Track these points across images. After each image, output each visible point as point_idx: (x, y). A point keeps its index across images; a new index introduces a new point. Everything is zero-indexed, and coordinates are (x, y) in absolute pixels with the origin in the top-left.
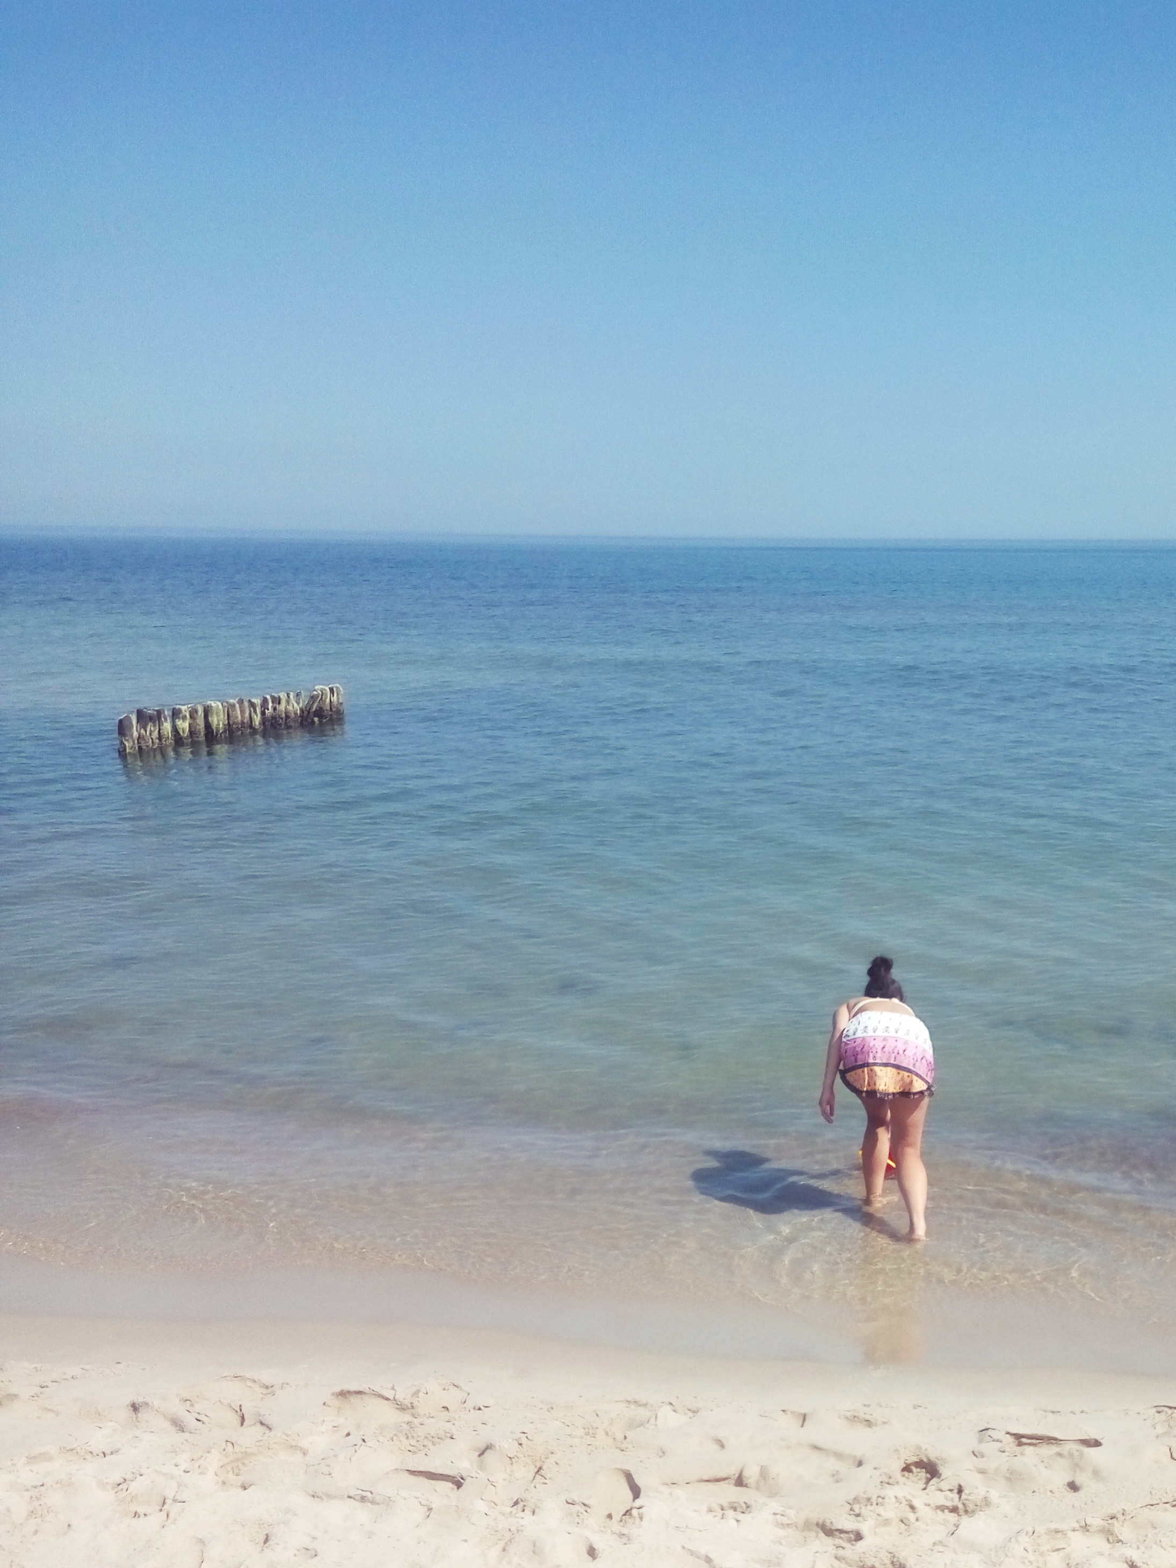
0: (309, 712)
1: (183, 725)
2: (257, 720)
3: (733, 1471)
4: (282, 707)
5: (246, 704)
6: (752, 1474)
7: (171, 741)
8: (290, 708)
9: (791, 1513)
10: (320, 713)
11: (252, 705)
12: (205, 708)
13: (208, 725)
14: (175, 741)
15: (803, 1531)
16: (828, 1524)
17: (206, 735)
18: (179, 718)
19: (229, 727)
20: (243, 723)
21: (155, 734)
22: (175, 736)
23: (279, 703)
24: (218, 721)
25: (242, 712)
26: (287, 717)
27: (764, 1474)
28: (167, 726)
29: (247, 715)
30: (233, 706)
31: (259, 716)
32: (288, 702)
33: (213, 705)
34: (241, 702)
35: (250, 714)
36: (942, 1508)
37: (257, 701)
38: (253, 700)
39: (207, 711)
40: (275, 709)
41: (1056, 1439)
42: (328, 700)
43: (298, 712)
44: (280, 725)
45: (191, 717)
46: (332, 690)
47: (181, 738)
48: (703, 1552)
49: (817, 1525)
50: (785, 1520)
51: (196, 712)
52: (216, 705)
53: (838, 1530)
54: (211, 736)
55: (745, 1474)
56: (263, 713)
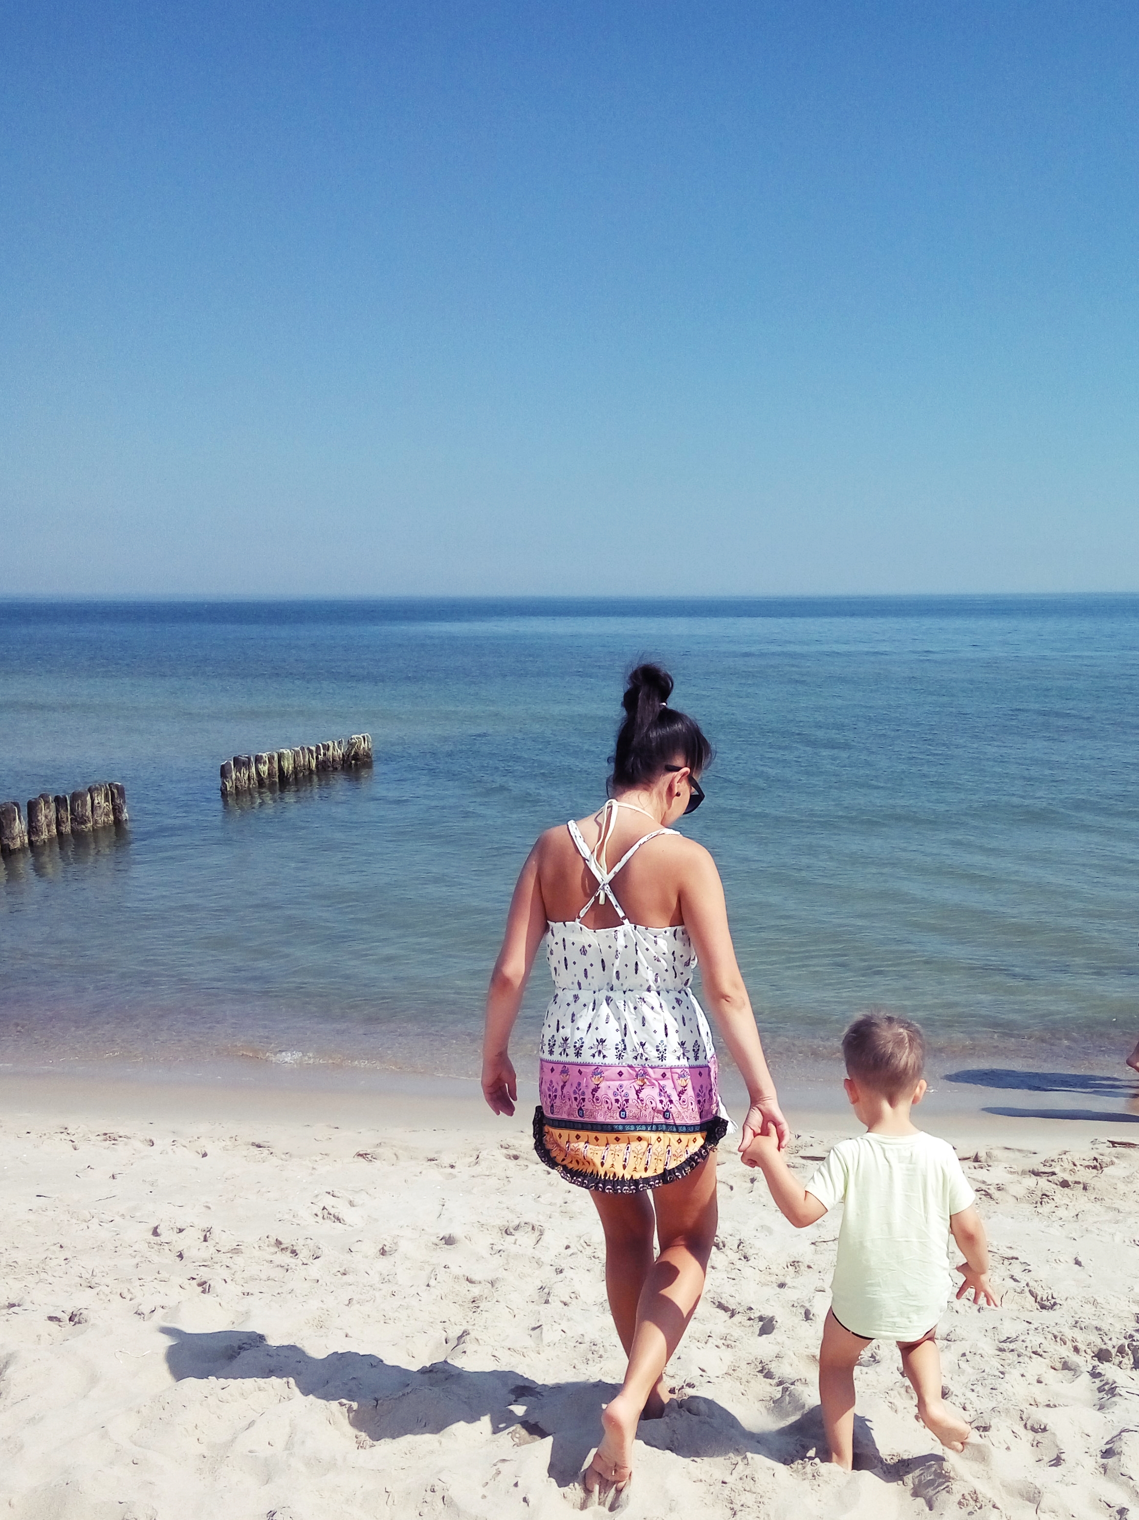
0: (350, 756)
1: (264, 768)
2: (314, 763)
4: (330, 753)
5: (306, 751)
7: (256, 782)
8: (336, 753)
11: (310, 751)
12: (280, 755)
14: (259, 782)
18: (261, 763)
20: (304, 765)
21: (246, 776)
22: (259, 778)
23: (328, 749)
24: (288, 765)
25: (304, 757)
26: (334, 760)
28: (253, 770)
29: (307, 759)
31: (315, 760)
32: (334, 748)
33: (285, 752)
37: (315, 749)
38: (311, 747)
39: (282, 758)
40: (325, 754)
42: (361, 747)
43: (341, 756)
44: (329, 766)
45: (269, 762)
46: (364, 739)
47: (262, 780)
51: (274, 757)
52: (289, 753)
56: (317, 758)
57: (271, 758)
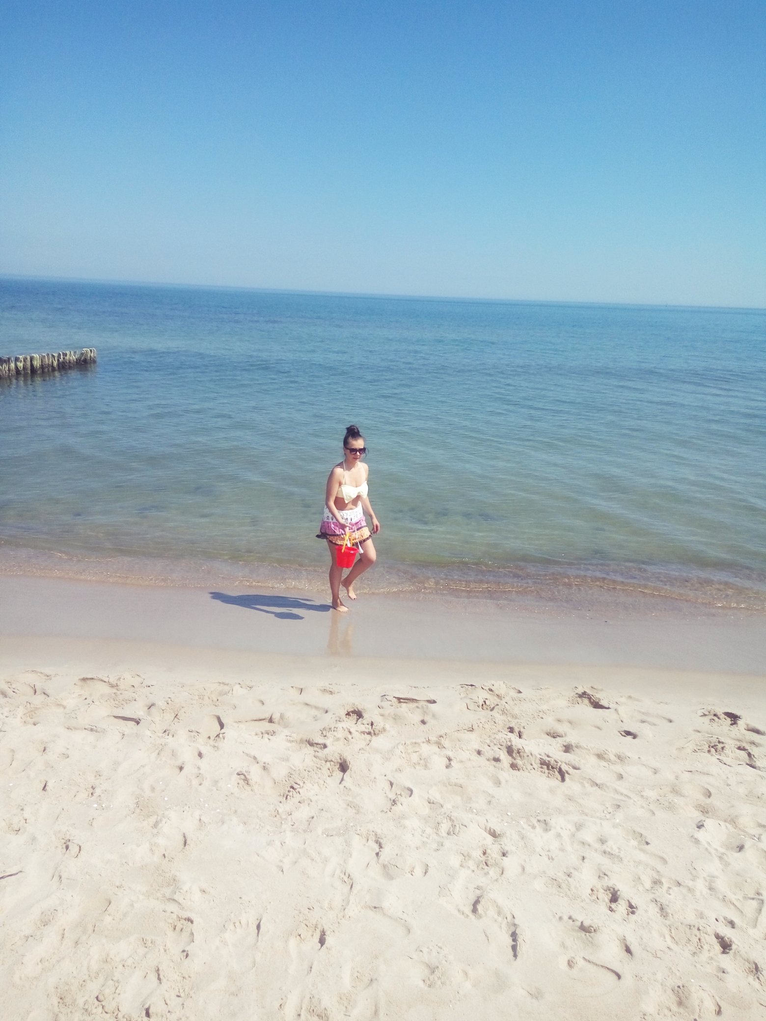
0: (80, 360)
1: (20, 365)
2: (55, 363)
3: (268, 716)
4: (67, 358)
5: (50, 356)
6: (276, 717)
7: (14, 372)
8: (71, 358)
9: (294, 735)
10: (85, 361)
11: (53, 356)
12: (31, 357)
13: (32, 365)
14: (16, 372)
15: (300, 743)
16: (311, 740)
17: (31, 370)
18: (18, 361)
19: (42, 367)
20: (48, 364)
21: (7, 368)
22: (16, 370)
23: (66, 356)
24: (37, 363)
25: (49, 359)
26: (70, 362)
27: (282, 717)
28: (13, 365)
29: (51, 361)
30: (45, 356)
31: (56, 361)
32: (70, 355)
33: (35, 356)
34: (48, 355)
35: (52, 361)
36: (363, 733)
37: (56, 355)
38: (54, 354)
39: (32, 359)
40: (64, 358)
41: (416, 700)
42: (89, 355)
43: (75, 360)
44: (66, 366)
45: (24, 361)
46: (91, 351)
47: (19, 371)
48: (252, 754)
49: (306, 741)
50: (291, 739)
51: (27, 359)
52: (36, 356)
53: (315, 743)
54: (33, 370)
55: (273, 717)
56: (58, 360)
57: (25, 360)
